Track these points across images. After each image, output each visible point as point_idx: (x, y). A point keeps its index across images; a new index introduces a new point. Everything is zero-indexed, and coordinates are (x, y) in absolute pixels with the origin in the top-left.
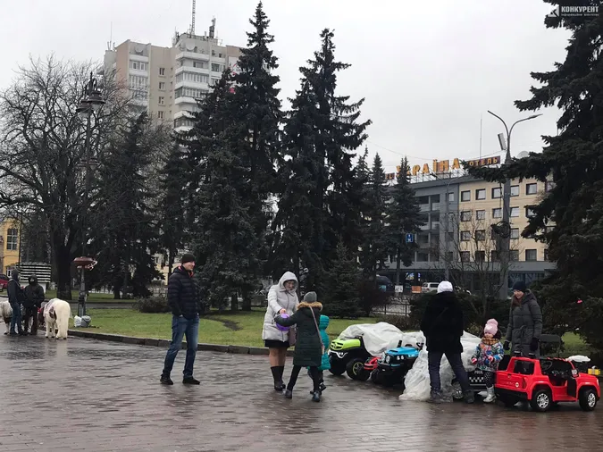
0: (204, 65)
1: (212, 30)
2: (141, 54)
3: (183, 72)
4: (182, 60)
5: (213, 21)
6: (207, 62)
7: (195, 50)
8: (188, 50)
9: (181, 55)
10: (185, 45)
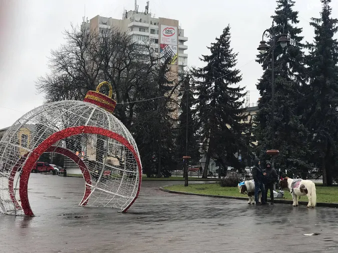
0: (146, 30)
1: (147, 8)
2: (105, 24)
3: (133, 35)
4: (132, 28)
5: (148, 3)
6: (148, 28)
7: (140, 21)
8: (136, 21)
9: (132, 24)
10: (133, 18)
